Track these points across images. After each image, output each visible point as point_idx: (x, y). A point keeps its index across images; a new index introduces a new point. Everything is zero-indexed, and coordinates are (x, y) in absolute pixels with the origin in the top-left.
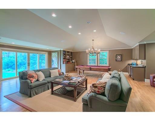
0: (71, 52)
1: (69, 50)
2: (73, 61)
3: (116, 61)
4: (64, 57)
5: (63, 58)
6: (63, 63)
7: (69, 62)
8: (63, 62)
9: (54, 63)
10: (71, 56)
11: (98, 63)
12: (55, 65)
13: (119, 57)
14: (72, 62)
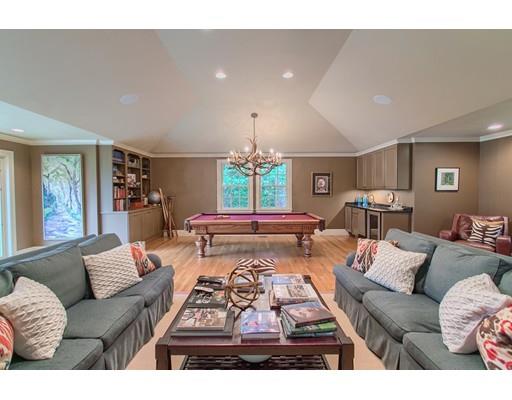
0: (145, 159)
1: (137, 148)
2: (156, 196)
3: (314, 193)
4: (119, 178)
5: (115, 184)
6: (115, 209)
7: (139, 200)
8: (115, 200)
9: (61, 208)
10: (145, 177)
11: (257, 202)
12: (67, 216)
13: (322, 182)
14: (151, 202)
